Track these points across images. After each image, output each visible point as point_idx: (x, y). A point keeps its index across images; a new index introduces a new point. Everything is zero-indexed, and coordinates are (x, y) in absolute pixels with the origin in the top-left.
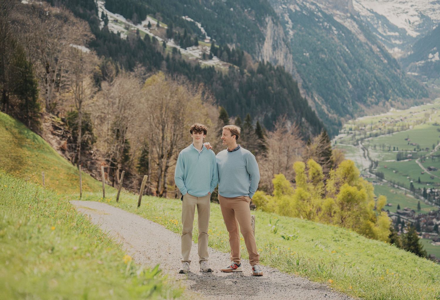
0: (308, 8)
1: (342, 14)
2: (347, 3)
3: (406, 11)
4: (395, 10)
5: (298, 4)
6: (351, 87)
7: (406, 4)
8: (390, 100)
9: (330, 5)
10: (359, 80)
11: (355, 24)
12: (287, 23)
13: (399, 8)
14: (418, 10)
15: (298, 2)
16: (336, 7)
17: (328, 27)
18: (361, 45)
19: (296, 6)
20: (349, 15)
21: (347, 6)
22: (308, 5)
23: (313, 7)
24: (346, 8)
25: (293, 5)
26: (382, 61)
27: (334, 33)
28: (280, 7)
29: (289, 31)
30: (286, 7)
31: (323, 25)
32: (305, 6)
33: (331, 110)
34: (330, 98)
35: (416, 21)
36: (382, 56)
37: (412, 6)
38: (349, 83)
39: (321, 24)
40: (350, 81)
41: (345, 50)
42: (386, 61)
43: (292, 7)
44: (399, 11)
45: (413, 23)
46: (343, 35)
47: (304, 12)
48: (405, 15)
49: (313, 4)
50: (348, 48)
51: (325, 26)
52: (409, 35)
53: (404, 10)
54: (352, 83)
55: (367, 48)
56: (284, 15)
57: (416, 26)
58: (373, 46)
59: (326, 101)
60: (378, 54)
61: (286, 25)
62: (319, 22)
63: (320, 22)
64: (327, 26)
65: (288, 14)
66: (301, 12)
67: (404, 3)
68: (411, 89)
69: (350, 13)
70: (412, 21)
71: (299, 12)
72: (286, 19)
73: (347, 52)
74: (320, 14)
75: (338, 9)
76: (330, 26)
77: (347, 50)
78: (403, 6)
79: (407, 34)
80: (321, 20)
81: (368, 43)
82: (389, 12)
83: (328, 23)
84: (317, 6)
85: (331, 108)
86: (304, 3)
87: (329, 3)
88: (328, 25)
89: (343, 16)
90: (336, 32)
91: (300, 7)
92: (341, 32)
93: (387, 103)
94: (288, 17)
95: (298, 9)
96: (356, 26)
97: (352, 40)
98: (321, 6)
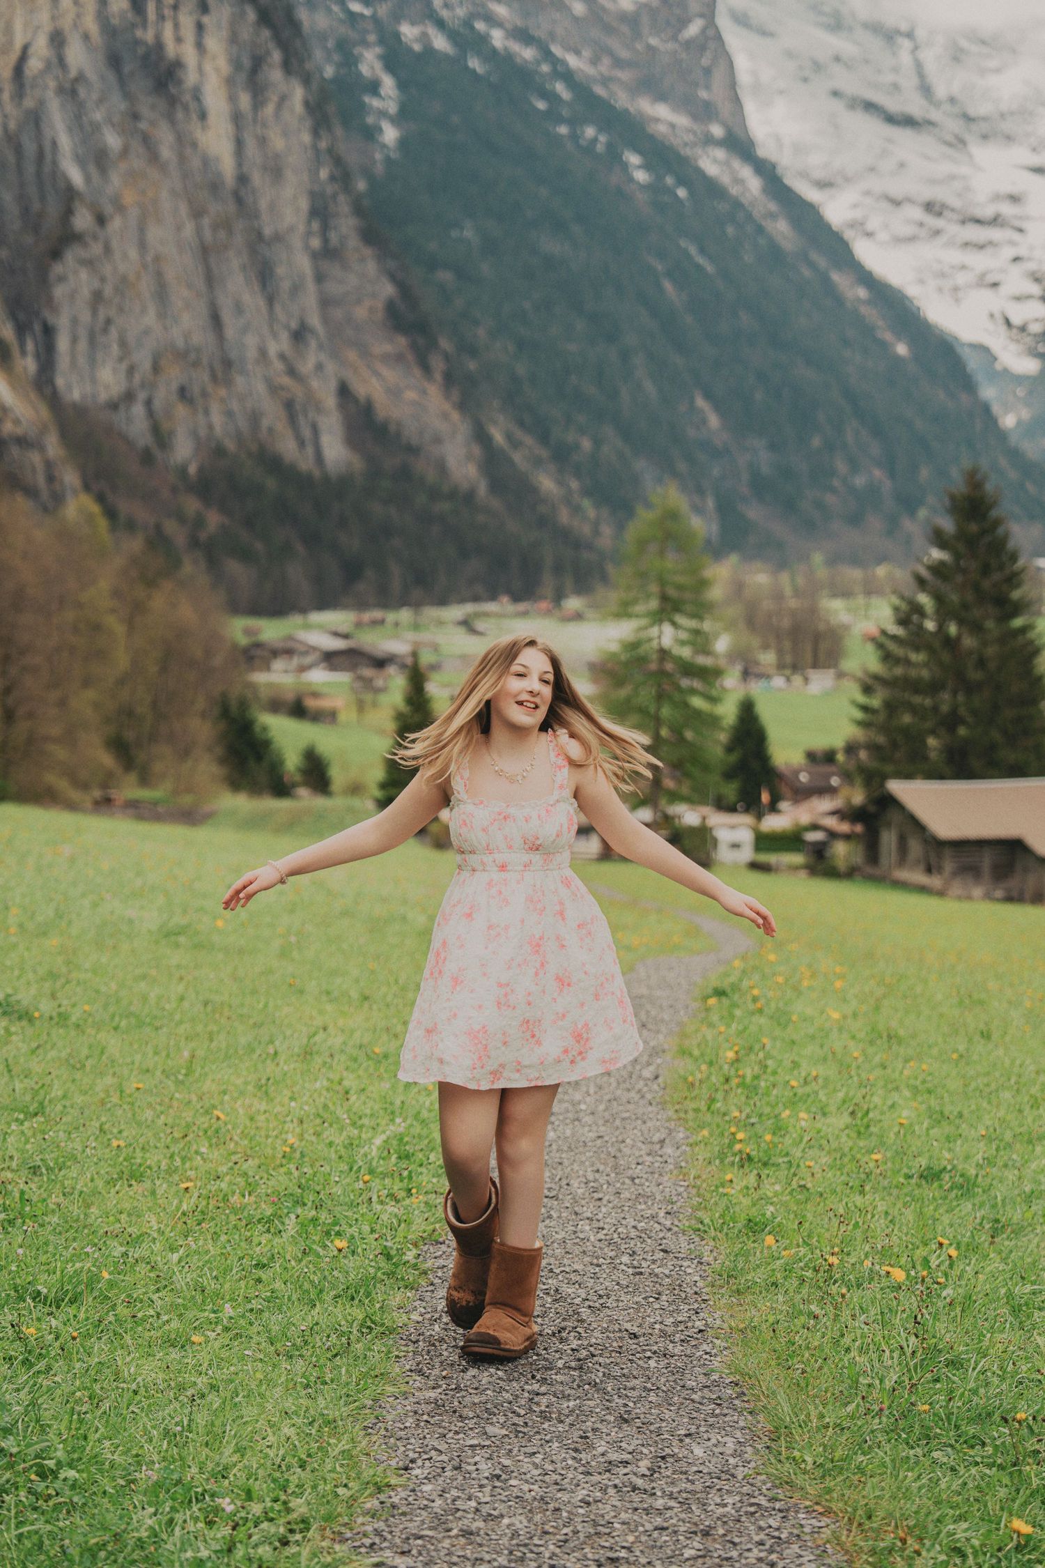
0: (494, 51)
1: (682, 120)
2: (708, 71)
3: (991, 278)
4: (943, 275)
5: (440, 24)
6: (714, 421)
7: (989, 250)
8: (922, 513)
9: (624, 75)
10: (759, 396)
11: (746, 172)
12: (374, 87)
13: (963, 267)
14: (1038, 275)
15: (445, 14)
16: (651, 86)
17: (600, 148)
18: (775, 255)
19: (432, 31)
20: (717, 131)
21: (708, 87)
22: (498, 38)
23: (528, 54)
24: (703, 94)
25: (413, 24)
26: (883, 345)
27: (631, 179)
28: (335, 8)
29: (380, 130)
30: (367, 12)
31: (574, 137)
32: (484, 39)
33: (586, 503)
34: (586, 444)
35: (1037, 320)
36: (880, 323)
37: (1016, 259)
38: (700, 402)
39: (563, 130)
40: (708, 396)
41: (689, 257)
42: (902, 349)
43: (408, 31)
44: (961, 279)
45: (1023, 329)
46: (682, 193)
47: (474, 63)
48: (987, 294)
49: (523, 36)
50: (702, 251)
51: (581, 142)
52: (1006, 370)
53: (983, 276)
54: (717, 407)
55: (806, 272)
56: (356, 51)
57: (1035, 335)
58: (836, 277)
59: (562, 456)
60: (864, 310)
61: (367, 99)
62: (553, 115)
63: (561, 120)
64: (595, 140)
65: (378, 50)
66: (458, 62)
67: (981, 247)
68: (1030, 487)
69: (725, 125)
70: (1016, 320)
71: (446, 55)
72: (364, 69)
73: (698, 266)
74: (560, 88)
75: (661, 97)
76: (610, 146)
77: (701, 260)
78: (980, 262)
79: (998, 367)
80: (565, 112)
81: (814, 256)
82: (921, 282)
83: (600, 130)
84: (547, 55)
85: (587, 492)
86: (480, 26)
87: (618, 63)
88: (603, 138)
89: (689, 131)
90: (641, 176)
91: (453, 36)
92: (669, 180)
93: (908, 525)
94: (378, 66)
95: (440, 43)
96: (754, 184)
97: (730, 230)
98: (573, 61)
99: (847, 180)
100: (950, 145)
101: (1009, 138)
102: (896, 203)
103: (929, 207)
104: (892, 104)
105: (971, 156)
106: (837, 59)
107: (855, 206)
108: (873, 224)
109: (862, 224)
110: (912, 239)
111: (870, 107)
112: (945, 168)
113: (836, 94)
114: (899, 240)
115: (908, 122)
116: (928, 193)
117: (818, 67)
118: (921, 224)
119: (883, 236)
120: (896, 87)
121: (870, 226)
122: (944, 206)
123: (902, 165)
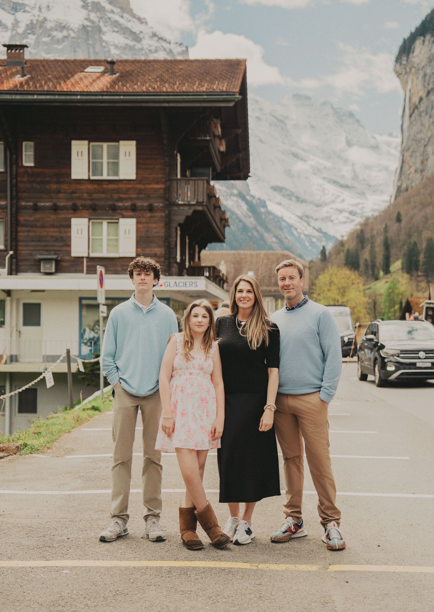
99: (326, 204)
100: (359, 194)
101: (382, 192)
102: (341, 211)
103: (351, 213)
104: (342, 182)
105: (366, 198)
106: (325, 168)
107: (328, 212)
108: (333, 217)
109: (330, 218)
110: (345, 223)
111: (335, 182)
112: (358, 201)
113: (324, 178)
114: (340, 223)
115: (346, 187)
116: (351, 208)
117: (319, 170)
118: (348, 218)
119: (336, 221)
120: (343, 176)
121: (332, 218)
122: (356, 212)
123: (343, 200)
